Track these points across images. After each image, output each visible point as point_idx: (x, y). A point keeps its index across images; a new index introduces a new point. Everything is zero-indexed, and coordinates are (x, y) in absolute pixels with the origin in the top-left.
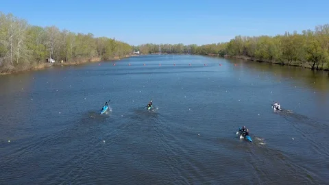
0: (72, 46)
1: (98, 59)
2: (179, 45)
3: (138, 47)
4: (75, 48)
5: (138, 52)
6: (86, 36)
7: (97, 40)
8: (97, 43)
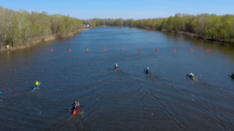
0: (20, 27)
1: (52, 38)
2: (120, 19)
3: (87, 21)
4: (24, 30)
5: (88, 26)
6: (40, 14)
7: (51, 18)
8: (51, 21)
